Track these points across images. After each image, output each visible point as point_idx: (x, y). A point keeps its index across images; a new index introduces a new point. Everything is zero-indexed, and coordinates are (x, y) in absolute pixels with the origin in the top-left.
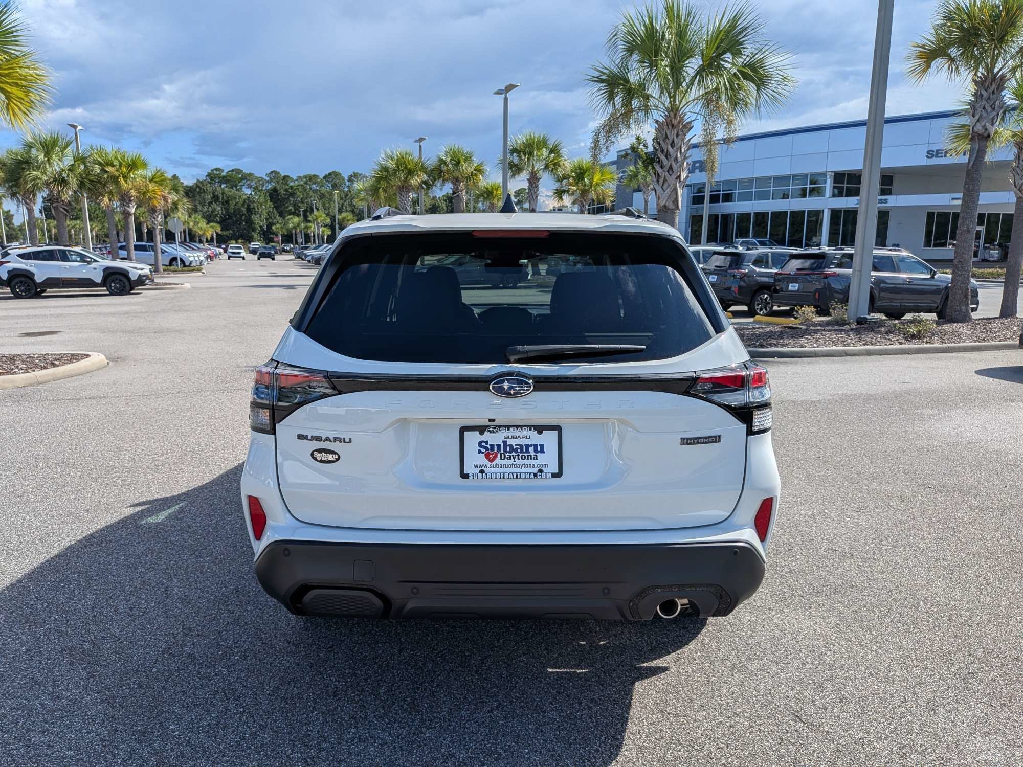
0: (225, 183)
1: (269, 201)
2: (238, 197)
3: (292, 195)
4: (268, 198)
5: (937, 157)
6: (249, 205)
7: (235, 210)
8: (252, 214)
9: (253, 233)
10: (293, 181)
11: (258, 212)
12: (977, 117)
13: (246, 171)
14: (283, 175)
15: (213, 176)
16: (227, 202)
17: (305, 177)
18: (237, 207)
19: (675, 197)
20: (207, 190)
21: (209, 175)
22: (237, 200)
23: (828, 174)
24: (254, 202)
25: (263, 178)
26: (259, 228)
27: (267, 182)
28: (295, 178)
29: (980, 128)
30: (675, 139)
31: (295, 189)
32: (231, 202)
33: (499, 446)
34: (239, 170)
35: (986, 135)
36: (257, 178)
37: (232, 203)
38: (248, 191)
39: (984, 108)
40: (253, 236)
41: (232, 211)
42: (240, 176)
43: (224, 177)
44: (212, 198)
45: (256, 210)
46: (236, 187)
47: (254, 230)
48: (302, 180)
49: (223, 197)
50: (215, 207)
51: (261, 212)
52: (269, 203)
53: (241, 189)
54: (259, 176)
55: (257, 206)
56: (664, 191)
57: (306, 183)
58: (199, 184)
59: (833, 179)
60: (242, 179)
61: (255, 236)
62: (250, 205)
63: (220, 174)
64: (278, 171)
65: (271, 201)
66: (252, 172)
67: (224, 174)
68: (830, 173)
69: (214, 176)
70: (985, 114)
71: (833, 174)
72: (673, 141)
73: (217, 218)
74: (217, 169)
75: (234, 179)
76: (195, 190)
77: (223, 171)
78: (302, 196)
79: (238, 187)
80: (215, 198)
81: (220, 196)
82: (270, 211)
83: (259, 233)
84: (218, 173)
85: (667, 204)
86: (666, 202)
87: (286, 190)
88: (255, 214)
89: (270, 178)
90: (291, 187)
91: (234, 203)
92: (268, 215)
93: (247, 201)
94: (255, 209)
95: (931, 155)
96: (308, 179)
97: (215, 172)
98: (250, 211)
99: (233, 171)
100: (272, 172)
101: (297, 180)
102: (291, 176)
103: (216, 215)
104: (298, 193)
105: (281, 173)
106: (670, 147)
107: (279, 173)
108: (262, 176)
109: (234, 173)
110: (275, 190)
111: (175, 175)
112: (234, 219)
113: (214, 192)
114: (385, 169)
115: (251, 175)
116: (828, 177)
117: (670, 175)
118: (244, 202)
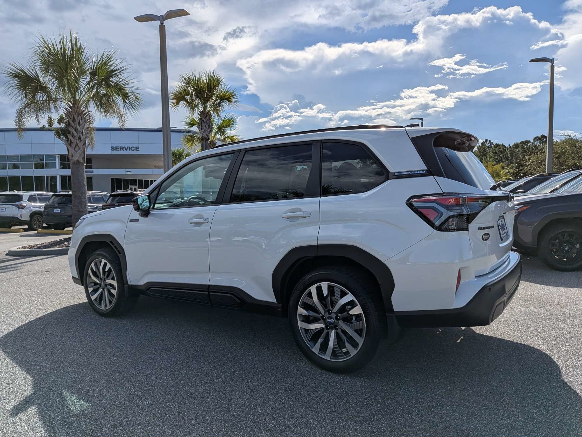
5: (116, 150)
12: (203, 130)
19: (84, 155)
23: (56, 155)
29: (205, 135)
30: (80, 121)
35: (207, 138)
39: (206, 126)
56: (76, 152)
59: (60, 159)
68: (58, 155)
70: (206, 130)
71: (59, 156)
72: (79, 122)
85: (79, 160)
86: (78, 158)
95: (113, 148)
106: (77, 125)
116: (57, 157)
117: (80, 142)
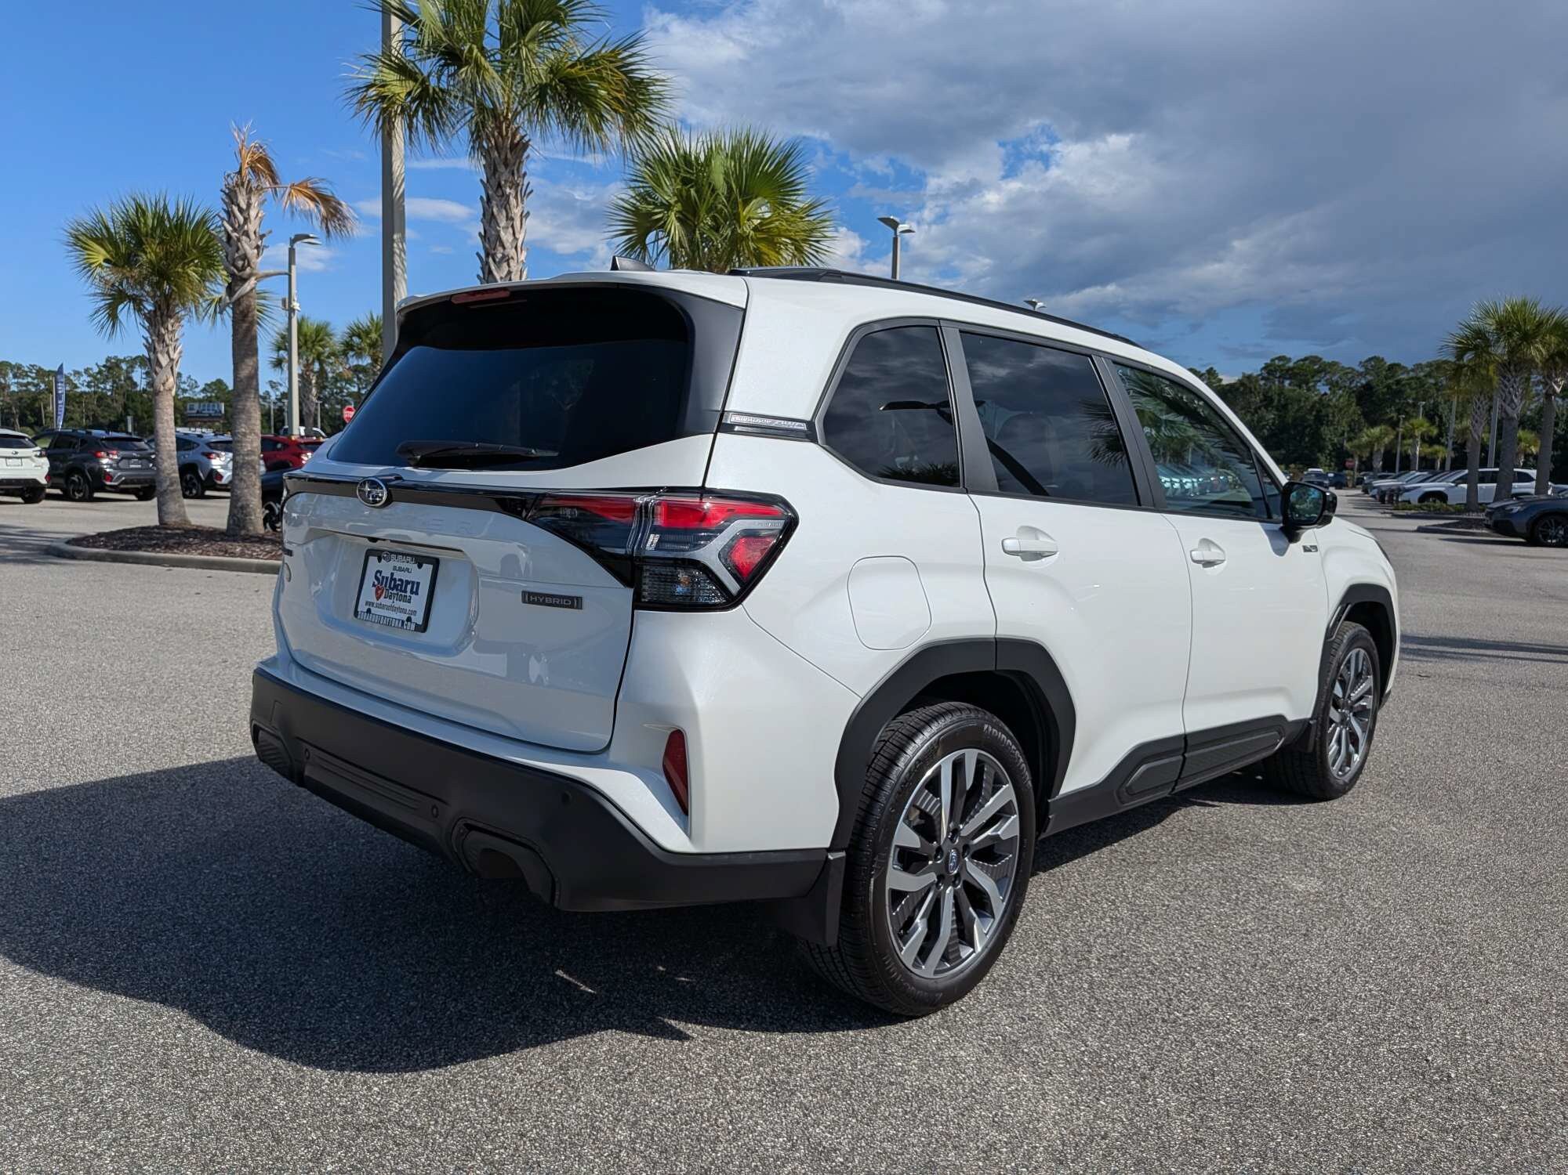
0: (1290, 378)
1: (1354, 404)
2: (1303, 399)
3: (1399, 393)
4: (1354, 400)
6: (1319, 411)
7: (1295, 419)
8: (1322, 424)
9: (1319, 455)
10: (1405, 370)
11: (1332, 422)
13: (1327, 359)
14: (1388, 364)
15: (1272, 368)
16: (1285, 407)
17: (1429, 365)
18: (1299, 414)
20: (1255, 389)
21: (1266, 367)
22: (1302, 404)
24: (1329, 406)
25: (1353, 370)
26: (1330, 447)
27: (1360, 374)
28: (1410, 366)
31: (1404, 385)
32: (1290, 406)
33: (387, 578)
34: (1316, 357)
36: (1343, 368)
37: (1293, 409)
38: (1323, 389)
40: (1318, 459)
41: (1290, 421)
42: (1316, 367)
43: (1290, 369)
44: (1261, 401)
45: (1331, 418)
46: (1307, 384)
47: (1321, 450)
48: (1422, 371)
49: (1279, 401)
50: (1265, 414)
51: (1338, 422)
52: (1354, 407)
53: (1314, 386)
54: (1347, 366)
55: (1333, 413)
57: (1429, 375)
58: (1246, 381)
60: (1318, 371)
61: (1323, 459)
62: (1321, 411)
63: (1283, 365)
64: (1381, 356)
65: (1357, 405)
66: (1336, 360)
67: (1291, 365)
69: (1276, 369)
73: (1265, 431)
74: (1280, 358)
75: (1306, 371)
76: (1238, 389)
77: (1289, 360)
78: (1414, 396)
79: (1311, 384)
80: (1267, 401)
81: (1276, 398)
82: (1353, 420)
83: (1329, 454)
84: (1281, 363)
87: (1389, 387)
88: (1327, 425)
89: (1367, 369)
90: (1398, 382)
91: (1296, 407)
92: (1350, 426)
93: (1317, 405)
94: (1328, 416)
96: (1433, 368)
97: (1277, 362)
98: (1320, 420)
99: (1306, 359)
100: (1370, 359)
101: (1413, 370)
102: (1403, 364)
103: (1264, 427)
104: (1409, 391)
105: (1386, 360)
107: (1383, 360)
108: (1353, 366)
109: (1307, 362)
110: (1368, 387)
111: (1212, 369)
112: (1292, 432)
113: (1267, 392)
114: (1479, 334)
115: (1334, 364)
118: (1313, 407)
